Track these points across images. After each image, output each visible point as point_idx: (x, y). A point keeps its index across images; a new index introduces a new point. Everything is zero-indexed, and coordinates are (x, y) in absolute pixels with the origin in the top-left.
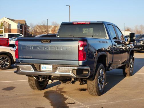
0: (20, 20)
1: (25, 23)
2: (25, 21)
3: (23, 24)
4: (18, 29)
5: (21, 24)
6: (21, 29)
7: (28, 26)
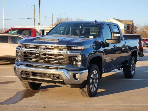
0: (127, 21)
1: (132, 24)
2: (132, 21)
3: (130, 25)
4: (124, 30)
5: (128, 25)
6: (128, 30)
7: (135, 27)
